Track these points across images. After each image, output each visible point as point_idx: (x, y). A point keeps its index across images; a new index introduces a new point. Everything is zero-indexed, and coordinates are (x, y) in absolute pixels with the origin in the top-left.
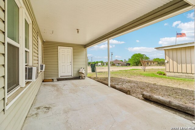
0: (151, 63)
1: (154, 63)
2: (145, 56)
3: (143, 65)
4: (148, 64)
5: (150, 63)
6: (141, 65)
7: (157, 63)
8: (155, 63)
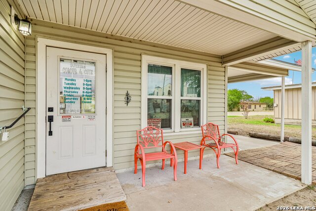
0: (255, 106)
1: (260, 106)
2: (244, 93)
3: (242, 110)
4: (250, 107)
5: (253, 106)
6: (239, 110)
7: (265, 106)
8: (262, 106)
